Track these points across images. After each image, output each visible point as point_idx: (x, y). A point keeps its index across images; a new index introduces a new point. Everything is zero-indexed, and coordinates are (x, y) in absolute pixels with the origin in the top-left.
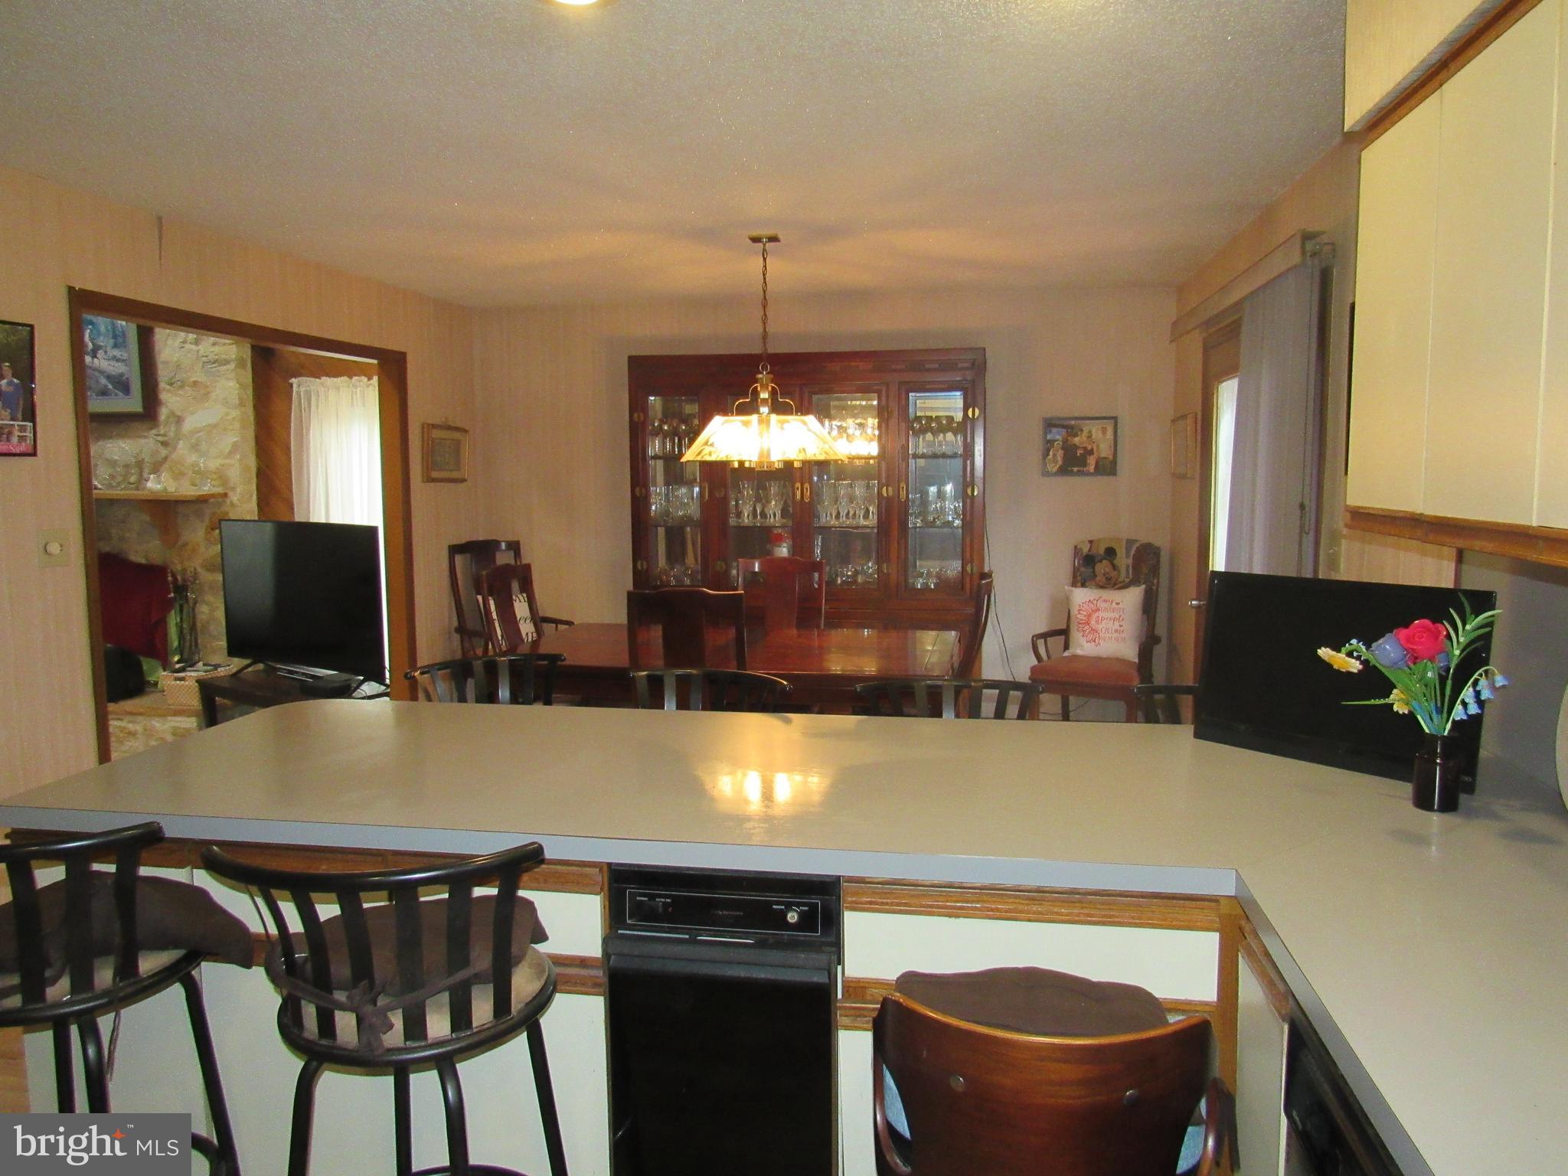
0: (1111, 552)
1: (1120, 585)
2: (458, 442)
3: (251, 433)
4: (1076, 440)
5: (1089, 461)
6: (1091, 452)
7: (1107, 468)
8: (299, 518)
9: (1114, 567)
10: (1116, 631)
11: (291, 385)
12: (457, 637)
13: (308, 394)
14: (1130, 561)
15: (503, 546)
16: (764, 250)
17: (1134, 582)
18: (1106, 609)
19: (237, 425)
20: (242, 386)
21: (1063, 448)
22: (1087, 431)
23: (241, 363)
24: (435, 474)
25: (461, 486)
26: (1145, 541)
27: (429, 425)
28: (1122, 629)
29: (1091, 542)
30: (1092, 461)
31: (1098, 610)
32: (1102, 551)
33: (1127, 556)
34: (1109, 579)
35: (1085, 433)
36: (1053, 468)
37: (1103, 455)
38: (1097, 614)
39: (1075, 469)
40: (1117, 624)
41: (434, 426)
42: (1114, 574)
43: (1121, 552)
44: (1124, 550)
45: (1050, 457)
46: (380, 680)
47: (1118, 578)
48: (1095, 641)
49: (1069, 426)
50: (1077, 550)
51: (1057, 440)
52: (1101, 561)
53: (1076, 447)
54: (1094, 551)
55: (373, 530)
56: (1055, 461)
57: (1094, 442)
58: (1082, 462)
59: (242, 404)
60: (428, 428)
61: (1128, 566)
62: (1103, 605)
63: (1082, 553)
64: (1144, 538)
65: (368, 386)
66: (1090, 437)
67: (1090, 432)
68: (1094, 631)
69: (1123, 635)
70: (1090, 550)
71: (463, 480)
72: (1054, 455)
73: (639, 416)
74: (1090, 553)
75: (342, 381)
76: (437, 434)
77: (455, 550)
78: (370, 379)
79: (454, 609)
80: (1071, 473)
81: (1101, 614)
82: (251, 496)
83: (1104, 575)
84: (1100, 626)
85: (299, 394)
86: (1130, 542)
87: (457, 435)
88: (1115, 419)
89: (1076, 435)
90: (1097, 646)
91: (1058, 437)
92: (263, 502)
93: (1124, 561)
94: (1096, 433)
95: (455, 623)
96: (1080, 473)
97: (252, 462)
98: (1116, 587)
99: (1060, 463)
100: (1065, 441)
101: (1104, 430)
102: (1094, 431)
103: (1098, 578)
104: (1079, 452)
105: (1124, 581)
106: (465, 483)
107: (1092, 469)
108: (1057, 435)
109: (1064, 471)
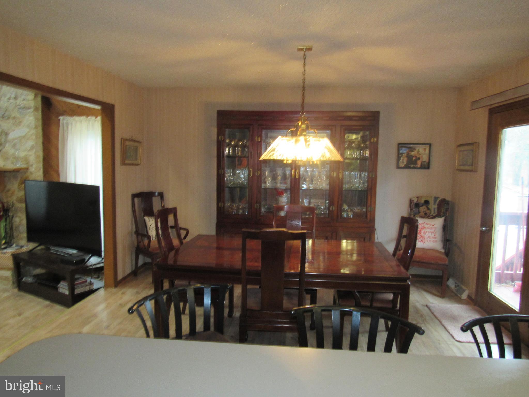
0: (427, 202)
1: (431, 217)
2: (137, 148)
3: (40, 140)
4: (413, 153)
5: (418, 163)
6: (419, 159)
7: (426, 166)
8: (62, 180)
9: (428, 209)
10: (433, 237)
11: (59, 120)
12: (134, 236)
13: (67, 124)
14: (436, 206)
15: (157, 194)
16: (304, 55)
17: (438, 215)
18: (428, 228)
19: (34, 137)
20: (36, 119)
21: (407, 156)
22: (417, 149)
23: (36, 109)
24: (127, 162)
25: (138, 167)
26: (443, 198)
27: (124, 139)
28: (435, 236)
29: (418, 197)
30: (419, 163)
31: (424, 228)
32: (423, 201)
33: (435, 204)
34: (426, 214)
35: (416, 151)
36: (402, 165)
37: (424, 160)
38: (423, 230)
39: (412, 166)
40: (433, 234)
41: (126, 140)
42: (428, 212)
43: (432, 201)
44: (433, 202)
45: (401, 160)
46: (100, 255)
47: (430, 213)
48: (423, 242)
49: (410, 146)
50: (411, 201)
51: (404, 153)
52: (422, 206)
53: (412, 157)
54: (419, 202)
55: (97, 188)
56: (403, 162)
57: (420, 155)
58: (415, 163)
59: (36, 127)
60: (123, 140)
61: (435, 209)
62: (427, 226)
63: (414, 202)
64: (442, 196)
65: (95, 121)
66: (418, 152)
67: (419, 150)
68: (423, 237)
69: (436, 239)
70: (417, 201)
71: (138, 165)
72: (403, 160)
73: (221, 138)
74: (417, 203)
75: (83, 118)
76: (127, 143)
77: (135, 196)
78: (96, 117)
79: (134, 222)
80: (410, 168)
81: (426, 230)
82: (40, 169)
83: (424, 212)
84: (425, 235)
85: (63, 123)
86: (436, 198)
87: (136, 144)
88: (430, 145)
89: (412, 151)
90: (424, 244)
91: (405, 152)
92: (46, 172)
93: (433, 206)
94: (422, 151)
95: (134, 229)
96: (414, 168)
97: (41, 154)
98: (429, 217)
99: (405, 163)
100: (408, 154)
101: (425, 149)
102: (420, 150)
103: (421, 214)
104: (414, 159)
105: (433, 215)
106: (139, 166)
107: (419, 166)
108: (404, 151)
109: (407, 167)
